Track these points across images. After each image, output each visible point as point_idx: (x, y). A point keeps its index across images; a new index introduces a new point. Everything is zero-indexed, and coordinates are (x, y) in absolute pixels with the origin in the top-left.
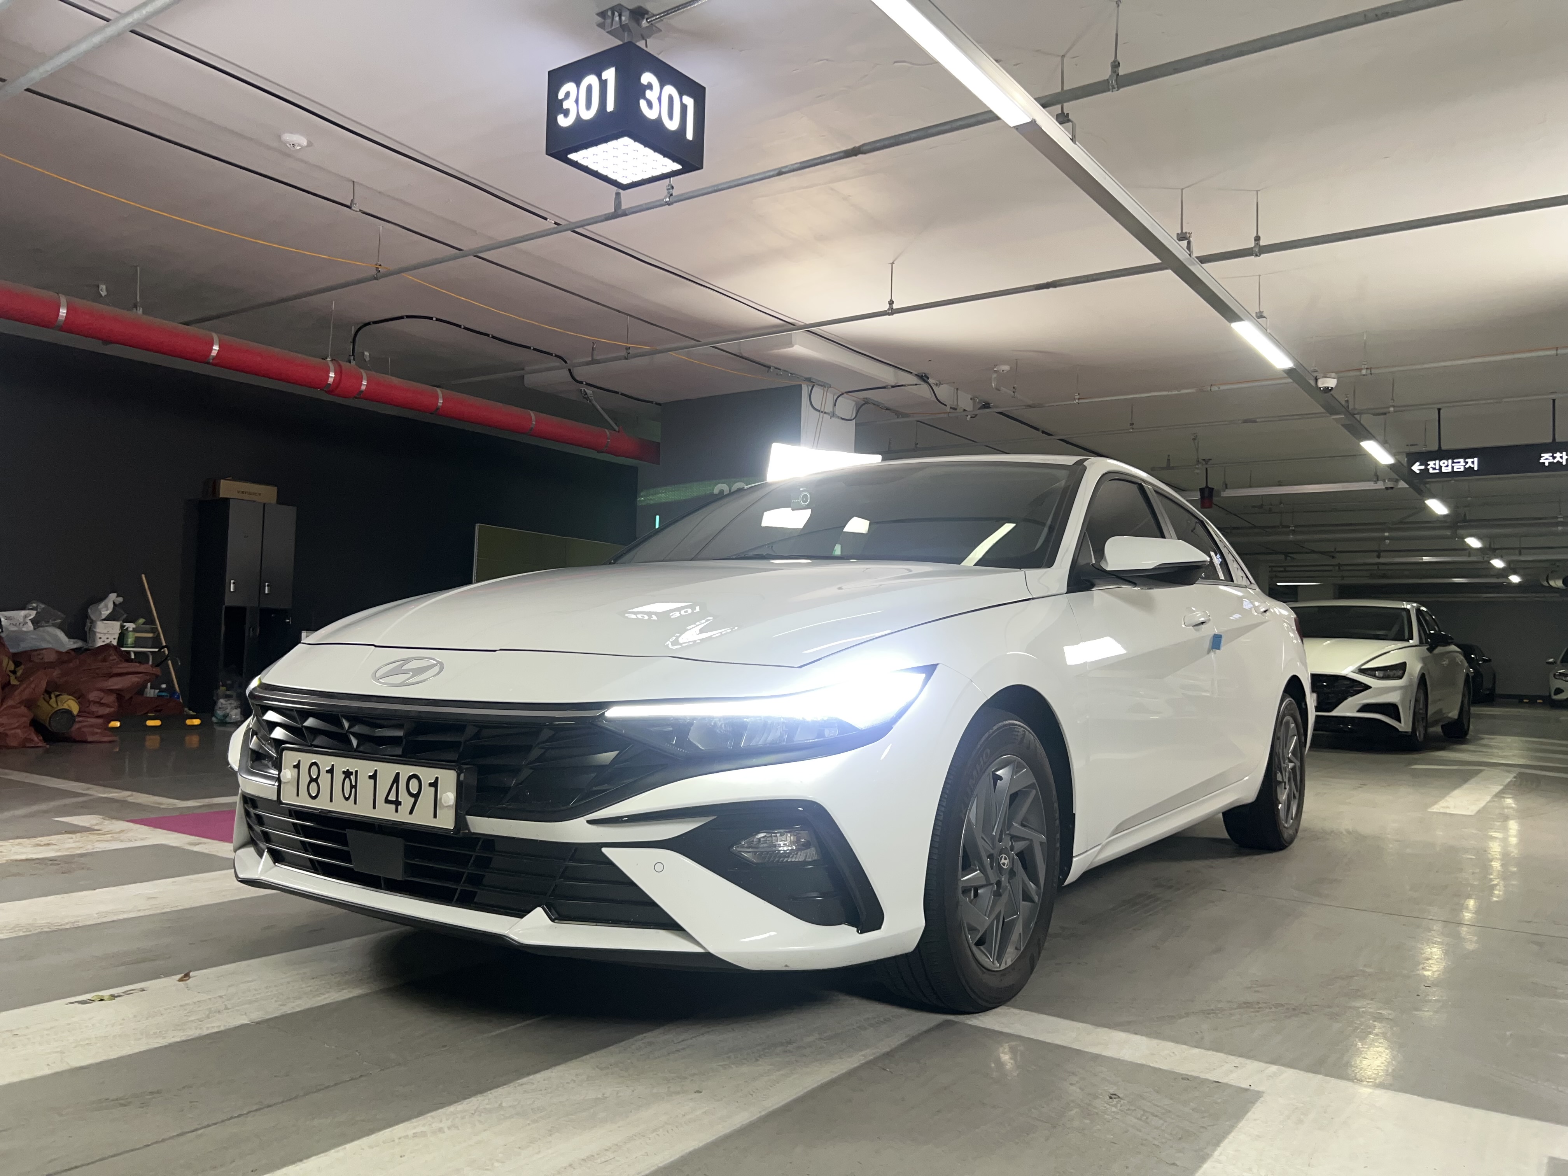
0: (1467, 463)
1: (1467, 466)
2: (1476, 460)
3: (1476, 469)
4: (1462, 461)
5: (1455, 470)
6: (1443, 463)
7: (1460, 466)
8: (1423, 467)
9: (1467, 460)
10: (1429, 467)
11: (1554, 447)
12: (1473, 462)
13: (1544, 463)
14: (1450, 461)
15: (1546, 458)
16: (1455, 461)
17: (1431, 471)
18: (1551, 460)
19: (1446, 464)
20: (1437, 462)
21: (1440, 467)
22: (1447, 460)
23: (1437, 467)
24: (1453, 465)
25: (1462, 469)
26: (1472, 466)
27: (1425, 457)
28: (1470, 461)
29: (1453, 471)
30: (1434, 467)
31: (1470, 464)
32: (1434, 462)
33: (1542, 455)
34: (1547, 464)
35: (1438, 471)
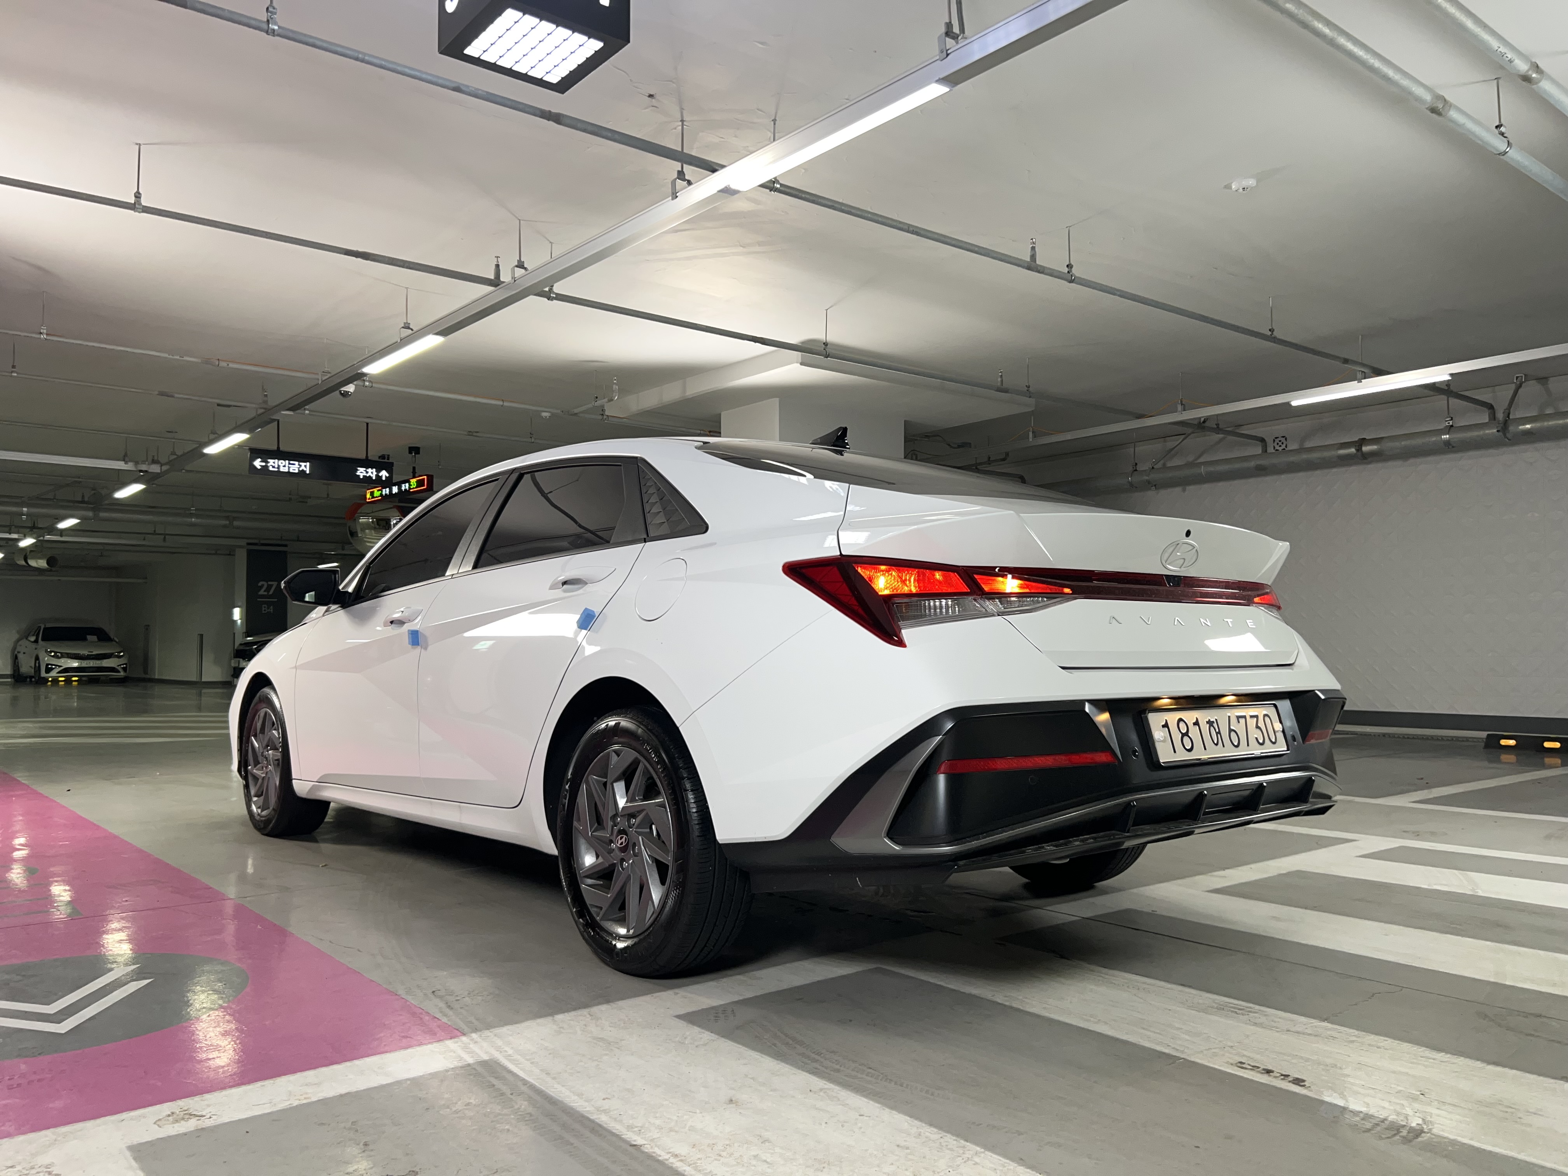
0: (300, 466)
1: (301, 469)
2: (308, 464)
3: (308, 472)
4: (297, 463)
5: (291, 471)
6: (282, 463)
7: (295, 467)
8: (264, 464)
9: (301, 463)
10: (269, 465)
11: (367, 463)
12: (305, 466)
13: (359, 476)
14: (287, 461)
15: (361, 472)
16: (291, 462)
17: (271, 469)
18: (365, 474)
19: (284, 464)
20: (276, 460)
21: (279, 467)
22: (285, 460)
23: (276, 466)
24: (290, 466)
25: (297, 471)
26: (305, 469)
27: (266, 454)
28: (303, 464)
29: (289, 472)
30: (273, 465)
31: (303, 468)
32: (273, 461)
33: (359, 469)
34: (361, 477)
35: (276, 470)
